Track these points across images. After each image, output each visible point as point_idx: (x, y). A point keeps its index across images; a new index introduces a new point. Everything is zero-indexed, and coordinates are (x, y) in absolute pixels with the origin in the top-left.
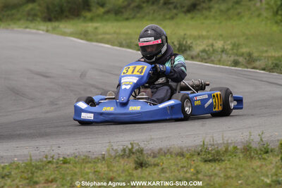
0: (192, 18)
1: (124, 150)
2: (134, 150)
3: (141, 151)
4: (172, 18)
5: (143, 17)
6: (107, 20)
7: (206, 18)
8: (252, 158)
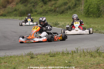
0: (62, 15)
1: (28, 54)
2: (31, 54)
3: (33, 54)
4: (57, 15)
5: (48, 15)
6: (38, 16)
7: (66, 15)
8: (64, 55)
